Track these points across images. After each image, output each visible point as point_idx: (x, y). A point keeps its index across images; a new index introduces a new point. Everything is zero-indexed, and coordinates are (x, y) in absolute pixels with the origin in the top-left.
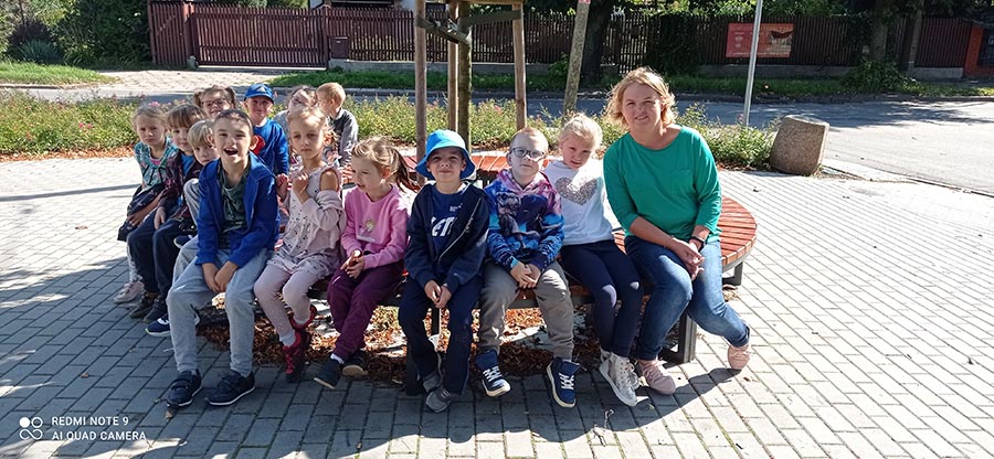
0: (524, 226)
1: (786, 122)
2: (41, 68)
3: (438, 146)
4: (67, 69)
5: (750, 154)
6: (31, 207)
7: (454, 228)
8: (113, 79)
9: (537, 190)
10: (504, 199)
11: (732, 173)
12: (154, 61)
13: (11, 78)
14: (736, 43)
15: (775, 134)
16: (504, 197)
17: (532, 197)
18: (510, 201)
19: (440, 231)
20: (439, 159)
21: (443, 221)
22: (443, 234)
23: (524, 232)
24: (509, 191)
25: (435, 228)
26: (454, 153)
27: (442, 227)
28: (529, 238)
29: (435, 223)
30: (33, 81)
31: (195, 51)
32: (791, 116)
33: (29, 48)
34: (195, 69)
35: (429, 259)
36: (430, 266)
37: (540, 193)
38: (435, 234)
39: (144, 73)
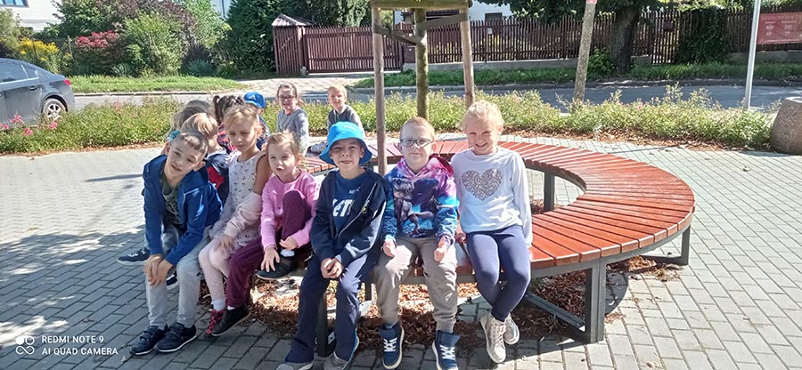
0: (419, 206)
1: (786, 104)
2: (199, 79)
3: (338, 138)
4: (215, 79)
5: (749, 135)
6: (133, 183)
7: (354, 210)
8: (246, 86)
9: (430, 173)
10: (399, 184)
11: (729, 153)
12: (277, 71)
13: (177, 87)
14: (767, 31)
15: (774, 116)
16: (399, 183)
17: (426, 181)
18: (402, 186)
19: (340, 212)
20: (341, 149)
21: (342, 203)
22: (342, 214)
23: (418, 213)
24: (403, 177)
25: (336, 209)
26: (354, 143)
27: (342, 208)
28: (424, 219)
29: (336, 204)
30: (192, 88)
31: (306, 63)
32: (791, 99)
33: (193, 66)
34: (306, 76)
35: (330, 238)
36: (330, 244)
37: (433, 176)
38: (335, 214)
39: (269, 81)
